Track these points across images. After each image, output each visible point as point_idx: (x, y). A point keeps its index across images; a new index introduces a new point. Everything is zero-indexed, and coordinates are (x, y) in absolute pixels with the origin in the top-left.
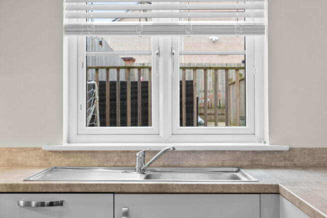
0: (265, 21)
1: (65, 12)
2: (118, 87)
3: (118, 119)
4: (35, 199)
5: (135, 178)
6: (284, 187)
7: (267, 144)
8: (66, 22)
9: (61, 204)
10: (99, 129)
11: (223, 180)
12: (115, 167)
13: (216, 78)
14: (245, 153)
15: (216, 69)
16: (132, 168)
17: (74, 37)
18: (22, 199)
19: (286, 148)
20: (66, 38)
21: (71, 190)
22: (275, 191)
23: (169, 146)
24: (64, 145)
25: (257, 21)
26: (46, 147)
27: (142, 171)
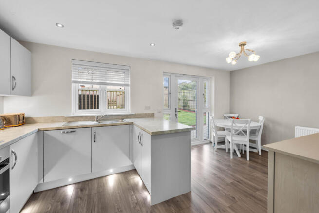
0: (129, 83)
1: (72, 77)
2: (82, 96)
3: (82, 107)
4: (66, 131)
5: (95, 123)
6: (134, 123)
7: (130, 113)
8: (72, 80)
9: (75, 131)
10: (82, 110)
11: (120, 122)
12: (89, 121)
13: (114, 95)
14: (125, 115)
15: (114, 92)
16: (94, 121)
17: (74, 84)
18: (62, 131)
19: (134, 113)
20: (72, 84)
21: (79, 128)
22: (132, 124)
23: (104, 114)
24: (72, 115)
25: (127, 83)
26: (66, 116)
27: (97, 121)
